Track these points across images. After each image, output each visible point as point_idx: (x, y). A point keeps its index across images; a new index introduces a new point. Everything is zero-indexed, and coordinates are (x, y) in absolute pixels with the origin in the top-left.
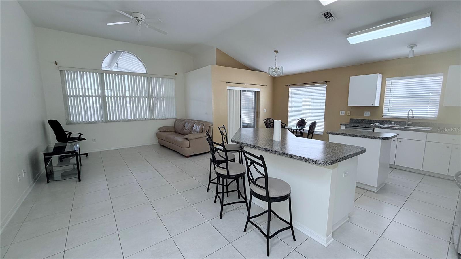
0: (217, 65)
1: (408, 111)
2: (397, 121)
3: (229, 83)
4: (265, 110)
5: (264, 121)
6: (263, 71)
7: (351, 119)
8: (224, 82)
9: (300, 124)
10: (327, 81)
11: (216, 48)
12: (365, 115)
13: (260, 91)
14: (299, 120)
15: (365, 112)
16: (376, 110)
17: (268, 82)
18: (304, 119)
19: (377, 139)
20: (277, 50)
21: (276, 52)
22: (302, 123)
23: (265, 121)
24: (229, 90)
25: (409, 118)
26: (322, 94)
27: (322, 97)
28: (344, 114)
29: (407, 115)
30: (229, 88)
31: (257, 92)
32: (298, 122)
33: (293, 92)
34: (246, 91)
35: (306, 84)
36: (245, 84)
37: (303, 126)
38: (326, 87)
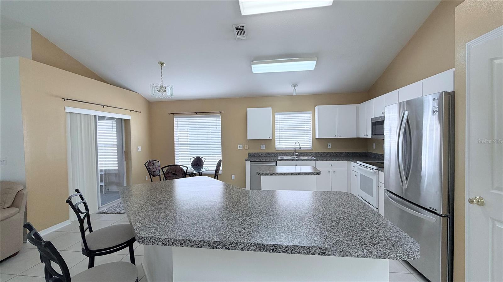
0: (33, 60)
1: (295, 143)
2: (287, 153)
3: (70, 100)
4: (140, 147)
5: (145, 164)
7: (249, 153)
8: (57, 96)
9: (196, 163)
10: (221, 112)
12: (261, 149)
13: (130, 120)
14: (194, 158)
15: (261, 145)
16: (269, 142)
17: (142, 107)
18: (200, 157)
19: (313, 175)
20: (163, 62)
21: (162, 64)
22: (198, 162)
23: (147, 165)
24: (70, 113)
25: (296, 149)
26: (217, 126)
27: (217, 130)
28: (242, 148)
29: (294, 147)
30: (68, 109)
31: (125, 120)
32: (192, 161)
33: (179, 122)
34: (105, 117)
35: (196, 113)
36: (104, 106)
37: (200, 166)
38: (221, 118)
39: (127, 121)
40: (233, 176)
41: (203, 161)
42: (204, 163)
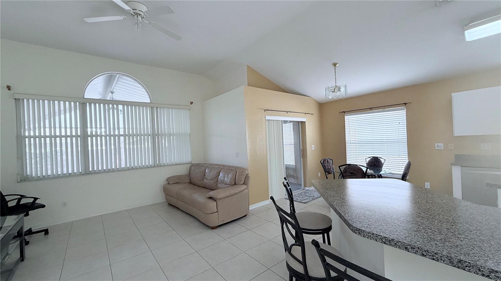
0: (248, 85)
3: (268, 110)
4: (313, 146)
5: (321, 162)
6: (307, 95)
8: (261, 109)
9: (373, 164)
10: (405, 104)
11: (247, 65)
13: (305, 122)
14: (370, 158)
17: (314, 109)
18: (377, 157)
20: (335, 61)
21: (335, 65)
22: (376, 163)
24: (268, 120)
26: (400, 121)
27: (400, 126)
28: (442, 148)
30: (268, 118)
31: (301, 122)
32: (367, 161)
33: (351, 121)
34: (288, 121)
35: (371, 109)
36: (287, 112)
37: (378, 167)
38: (405, 111)
39: (303, 123)
40: (427, 184)
41: (383, 162)
42: (383, 164)
